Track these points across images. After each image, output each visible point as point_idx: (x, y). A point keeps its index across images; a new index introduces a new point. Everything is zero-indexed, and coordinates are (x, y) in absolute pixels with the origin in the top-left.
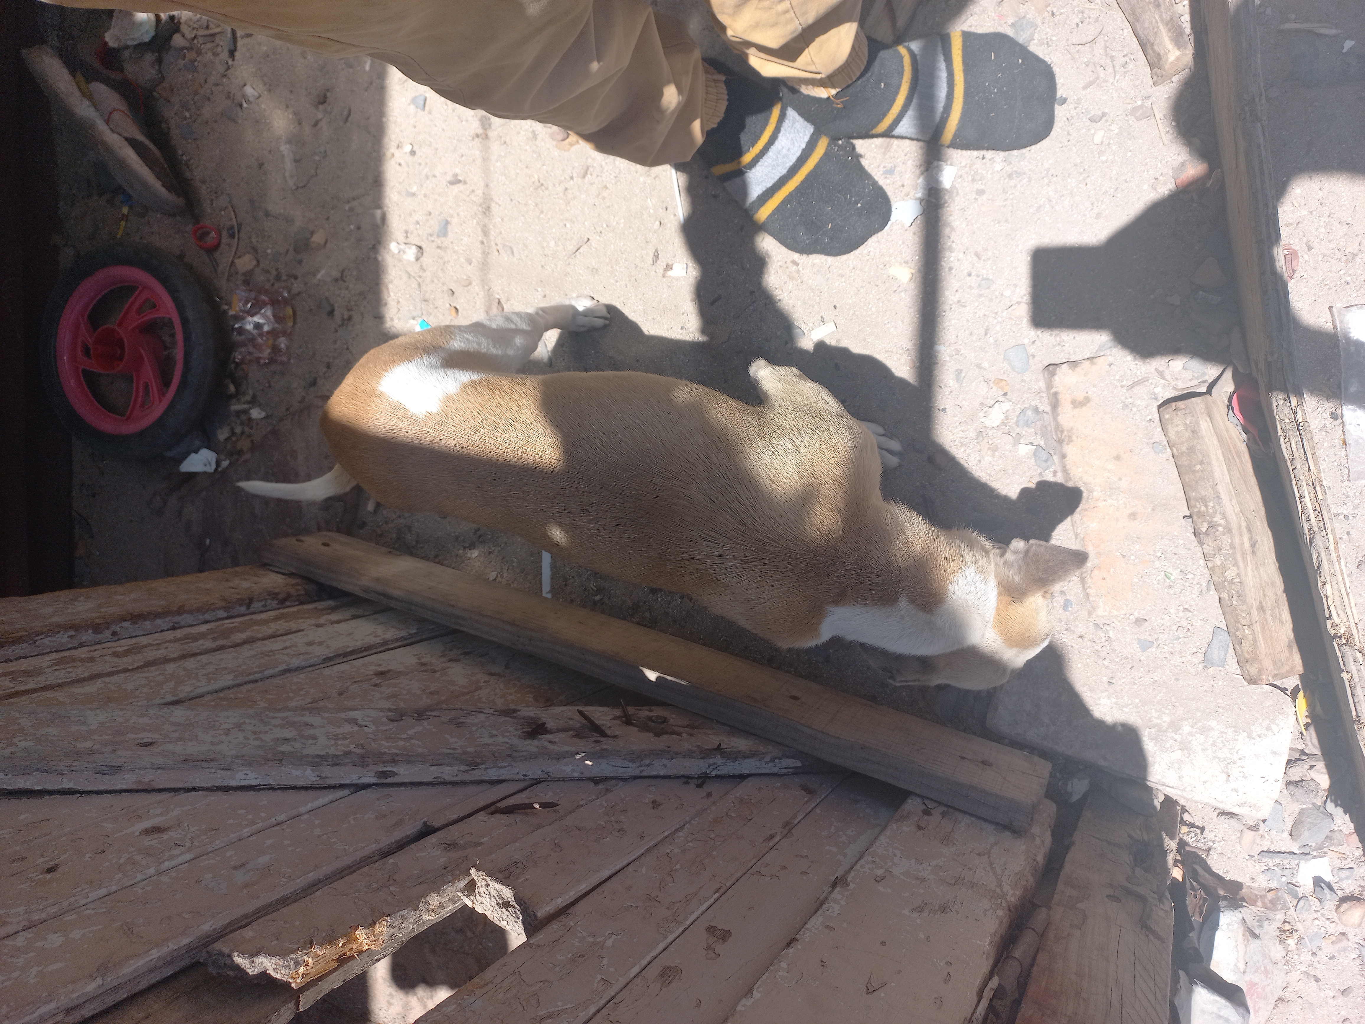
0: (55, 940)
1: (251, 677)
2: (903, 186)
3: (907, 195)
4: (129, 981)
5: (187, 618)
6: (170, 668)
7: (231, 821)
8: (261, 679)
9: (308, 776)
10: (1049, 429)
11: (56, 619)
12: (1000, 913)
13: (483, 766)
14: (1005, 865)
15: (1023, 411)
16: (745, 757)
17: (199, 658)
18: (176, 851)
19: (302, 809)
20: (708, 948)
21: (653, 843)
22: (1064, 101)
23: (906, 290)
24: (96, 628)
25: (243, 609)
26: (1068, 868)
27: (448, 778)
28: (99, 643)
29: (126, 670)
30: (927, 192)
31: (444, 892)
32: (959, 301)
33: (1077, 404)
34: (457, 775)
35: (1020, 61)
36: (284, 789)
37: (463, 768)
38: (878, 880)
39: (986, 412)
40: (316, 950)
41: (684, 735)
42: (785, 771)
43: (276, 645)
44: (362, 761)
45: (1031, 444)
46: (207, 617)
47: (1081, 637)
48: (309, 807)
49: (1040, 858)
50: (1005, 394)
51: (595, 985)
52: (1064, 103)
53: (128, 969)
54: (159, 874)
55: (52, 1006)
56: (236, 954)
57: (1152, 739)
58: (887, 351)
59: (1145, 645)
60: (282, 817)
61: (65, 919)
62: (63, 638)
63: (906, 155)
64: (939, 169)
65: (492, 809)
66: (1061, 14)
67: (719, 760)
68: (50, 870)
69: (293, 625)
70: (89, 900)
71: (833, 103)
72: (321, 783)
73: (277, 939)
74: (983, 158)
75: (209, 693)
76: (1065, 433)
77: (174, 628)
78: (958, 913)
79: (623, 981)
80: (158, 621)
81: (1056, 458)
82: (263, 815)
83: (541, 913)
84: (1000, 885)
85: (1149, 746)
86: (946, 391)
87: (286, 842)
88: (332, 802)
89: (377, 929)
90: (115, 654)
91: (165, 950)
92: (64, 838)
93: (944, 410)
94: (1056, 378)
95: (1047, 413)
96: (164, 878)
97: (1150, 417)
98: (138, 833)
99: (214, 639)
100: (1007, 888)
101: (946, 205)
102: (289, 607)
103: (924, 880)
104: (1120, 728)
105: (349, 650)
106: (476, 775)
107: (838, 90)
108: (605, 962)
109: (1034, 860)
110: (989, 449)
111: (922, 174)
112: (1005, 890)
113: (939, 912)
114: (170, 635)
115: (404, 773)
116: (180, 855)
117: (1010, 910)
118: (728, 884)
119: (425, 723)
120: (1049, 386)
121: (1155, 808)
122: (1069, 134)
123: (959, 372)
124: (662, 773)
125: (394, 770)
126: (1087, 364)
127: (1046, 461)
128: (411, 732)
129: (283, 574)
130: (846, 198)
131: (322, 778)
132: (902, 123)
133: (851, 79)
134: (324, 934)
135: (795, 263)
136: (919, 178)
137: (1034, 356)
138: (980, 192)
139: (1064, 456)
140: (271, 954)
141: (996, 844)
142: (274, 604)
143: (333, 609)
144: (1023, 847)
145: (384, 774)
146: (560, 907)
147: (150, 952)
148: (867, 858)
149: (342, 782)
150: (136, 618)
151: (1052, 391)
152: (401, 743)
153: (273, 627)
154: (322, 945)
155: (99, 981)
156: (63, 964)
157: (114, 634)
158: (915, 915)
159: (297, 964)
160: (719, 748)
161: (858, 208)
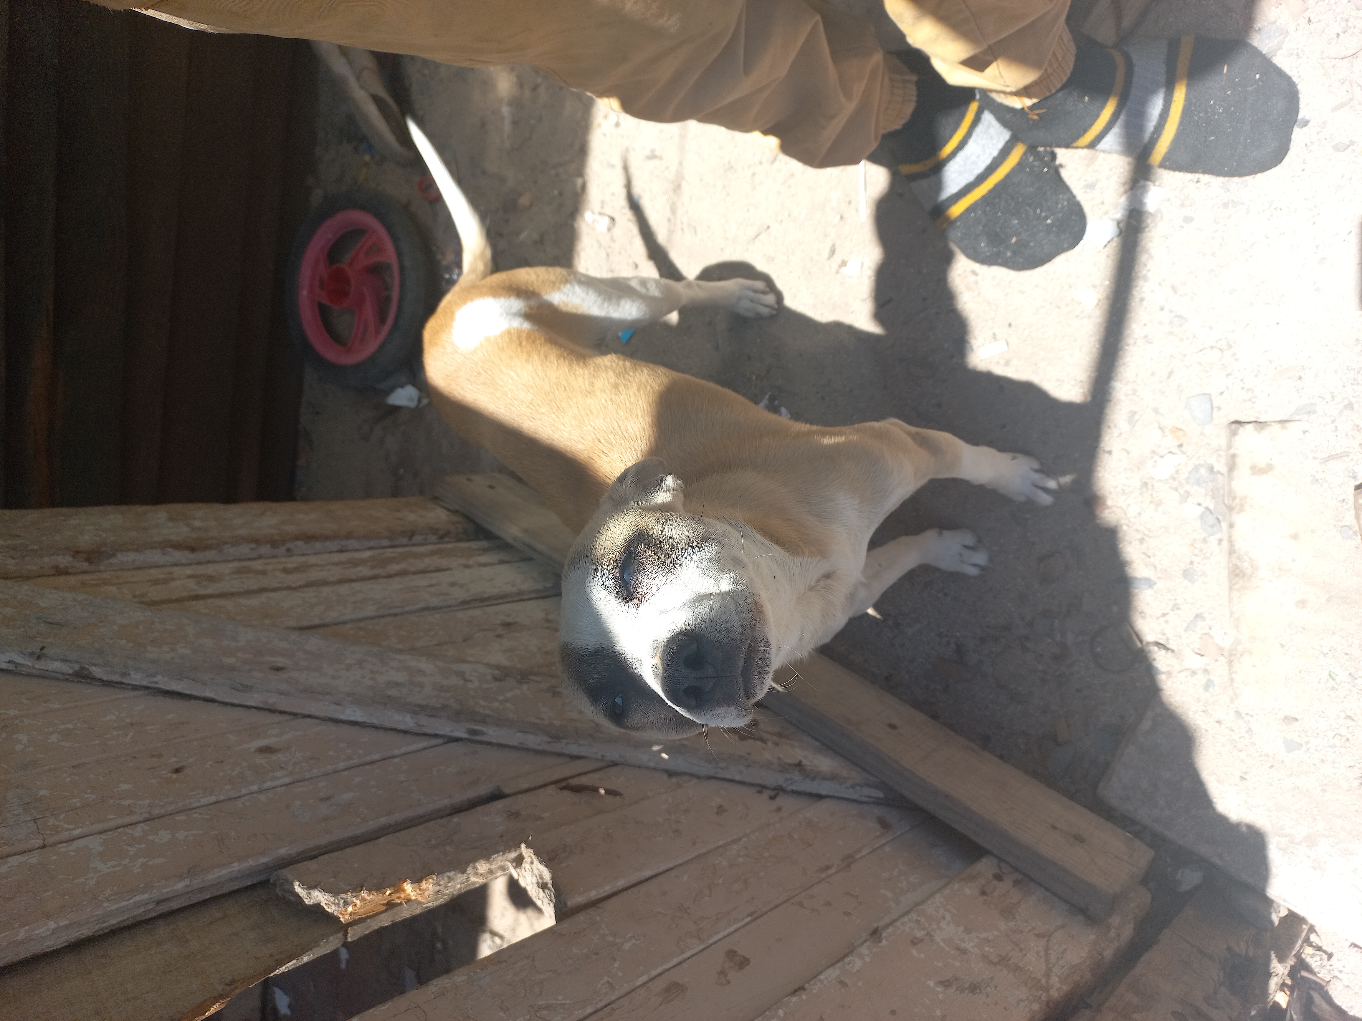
0: (164, 836)
1: (393, 611)
2: (1103, 203)
3: (1106, 213)
4: (213, 885)
5: (353, 544)
6: (326, 591)
7: (331, 753)
8: (402, 614)
9: (407, 721)
10: (1221, 492)
11: (243, 532)
12: (1036, 1007)
13: (565, 741)
14: (1063, 953)
15: (1196, 468)
16: (825, 778)
17: (353, 585)
18: (278, 774)
19: (396, 752)
20: (722, 973)
21: (704, 850)
22: (1306, 123)
23: (1089, 317)
24: (274, 544)
25: (405, 541)
26: (1139, 969)
27: (531, 745)
28: (274, 557)
29: (288, 588)
30: (1127, 213)
31: (494, 860)
32: (1146, 337)
33: (1256, 470)
34: (540, 744)
35: (1258, 76)
36: (385, 729)
37: (546, 739)
38: (915, 942)
39: (1155, 462)
40: (364, 894)
41: (770, 744)
42: (866, 799)
43: (422, 581)
44: (457, 716)
45: (1199, 505)
46: (372, 544)
47: (1219, 722)
48: (403, 750)
49: (1108, 954)
50: (1181, 446)
51: (600, 986)
52: (1305, 126)
53: (213, 876)
54: (260, 791)
55: (146, 896)
56: (297, 883)
57: (1280, 849)
58: (1058, 380)
59: (1291, 746)
60: (376, 757)
61: (177, 818)
62: (245, 549)
63: (1111, 170)
64: (1144, 190)
65: (564, 784)
66: (1319, 21)
67: (797, 776)
68: (177, 771)
69: (444, 563)
70: (201, 804)
71: (1027, 114)
72: (418, 730)
73: (335, 877)
74: (1198, 182)
75: (354, 621)
76: (1237, 501)
77: (341, 551)
78: (988, 996)
79: (627, 988)
80: (328, 544)
81: (1224, 525)
82: (361, 751)
83: (574, 900)
84: (1048, 975)
85: (1274, 854)
86: (1115, 432)
87: (372, 783)
88: (425, 749)
89: (424, 885)
90: (286, 571)
91: (245, 865)
92: (196, 743)
93: (1110, 452)
94: (1237, 438)
95: (1222, 474)
96: (262, 797)
97: (1343, 497)
98: (253, 750)
99: (373, 567)
100: (1054, 980)
101: (1147, 229)
102: (447, 542)
103: (964, 952)
104: (1244, 829)
105: (485, 596)
106: (558, 747)
107: (1035, 101)
108: (616, 965)
109: (1101, 954)
110: (1151, 502)
111: (1126, 192)
112: (1051, 982)
113: (967, 991)
114: (336, 557)
115: (492, 734)
116: (282, 777)
117: (1048, 1005)
118: (764, 910)
119: (525, 687)
120: (1229, 446)
121: (1271, 922)
122: (1304, 162)
123: (1133, 413)
124: (737, 778)
125: (484, 729)
126: (1276, 427)
127: (1212, 527)
128: (509, 695)
129: (448, 510)
130: (1035, 212)
131: (419, 726)
132: (1105, 140)
133: (1050, 91)
134: (375, 881)
135: (974, 273)
136: (1121, 196)
137: (1219, 409)
138: (1188, 220)
139: (1231, 526)
140: (326, 890)
141: (1063, 927)
142: (433, 538)
143: (485, 551)
144: (1093, 937)
145: (473, 732)
146: (593, 899)
147: (233, 865)
148: (914, 916)
149: (437, 732)
150: (309, 538)
151: (1232, 451)
152: (496, 705)
153: (428, 562)
154: (370, 891)
155: (187, 882)
156: (163, 860)
157: (288, 550)
158: (939, 989)
159: (346, 903)
160: (799, 765)
161: (1048, 225)
